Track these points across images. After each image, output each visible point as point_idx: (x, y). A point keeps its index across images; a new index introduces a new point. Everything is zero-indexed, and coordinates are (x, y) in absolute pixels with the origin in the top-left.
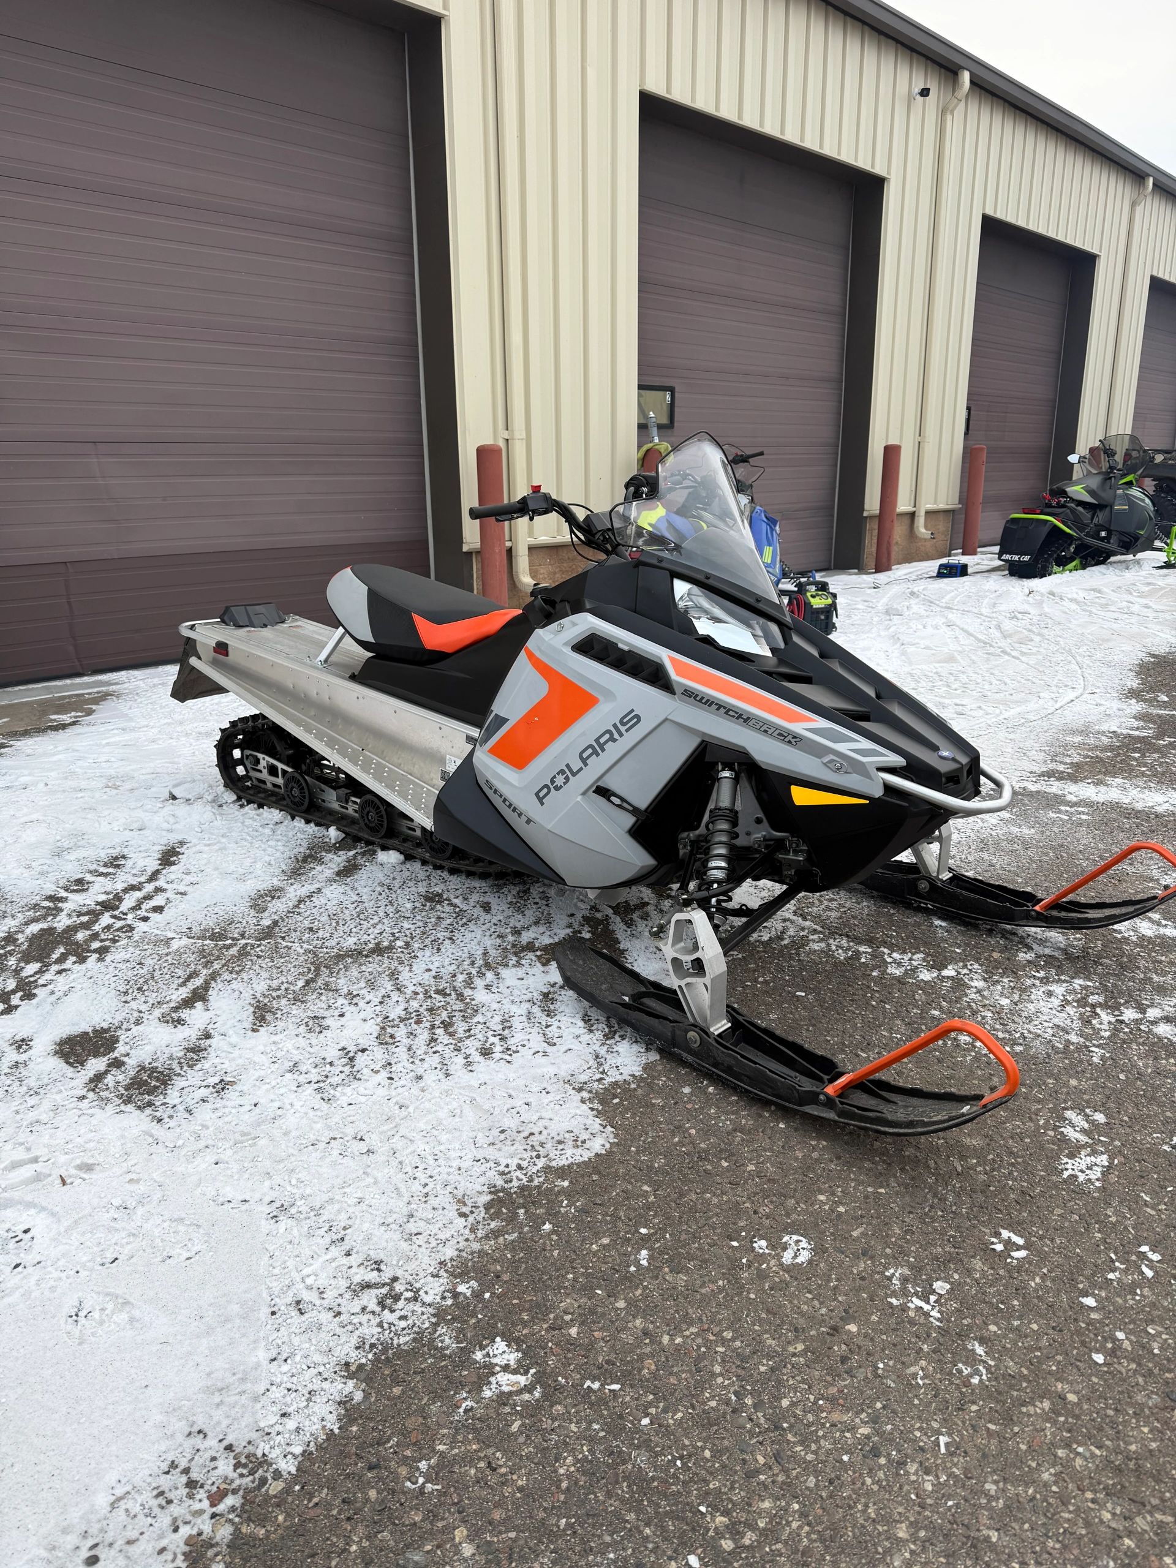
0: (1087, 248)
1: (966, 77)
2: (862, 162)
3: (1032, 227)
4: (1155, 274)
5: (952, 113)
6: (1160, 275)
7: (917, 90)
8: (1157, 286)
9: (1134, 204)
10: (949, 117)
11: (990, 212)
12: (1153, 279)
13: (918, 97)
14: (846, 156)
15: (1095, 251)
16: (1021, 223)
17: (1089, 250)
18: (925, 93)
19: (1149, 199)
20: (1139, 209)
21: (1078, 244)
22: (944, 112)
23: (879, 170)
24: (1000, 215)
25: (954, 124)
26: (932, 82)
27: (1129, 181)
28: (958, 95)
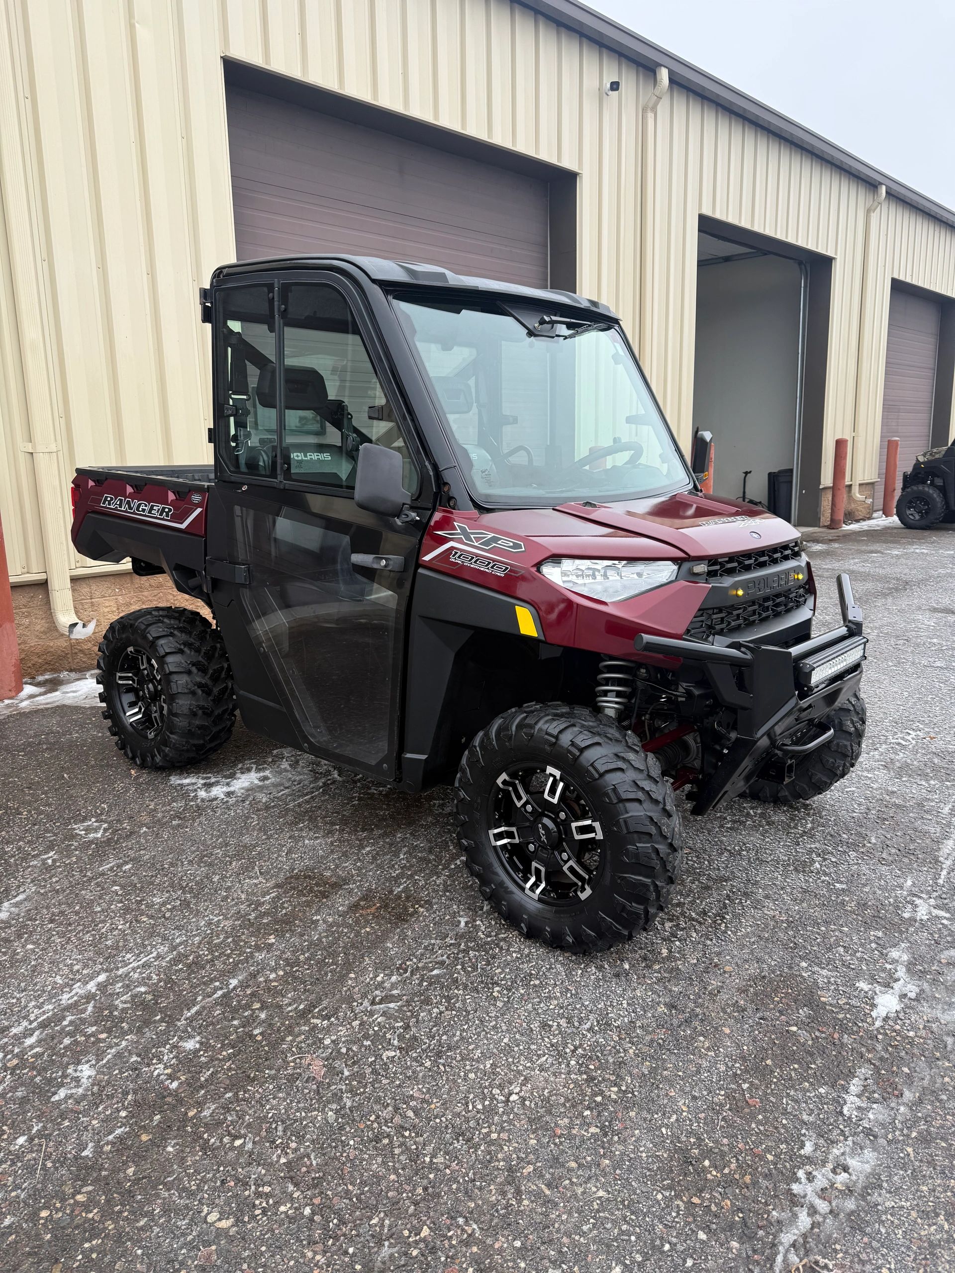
0: (821, 250)
1: (663, 74)
2: (546, 155)
3: (757, 228)
4: (896, 276)
5: (654, 109)
6: (902, 278)
7: (609, 86)
8: (900, 289)
9: (869, 211)
10: (650, 116)
11: (707, 211)
12: (894, 281)
13: (611, 93)
14: (524, 147)
15: (830, 253)
17: (824, 252)
18: (615, 86)
19: (885, 206)
20: (874, 216)
21: (811, 246)
22: (647, 109)
23: (568, 163)
24: (719, 215)
26: (629, 81)
27: (862, 191)
28: (657, 92)
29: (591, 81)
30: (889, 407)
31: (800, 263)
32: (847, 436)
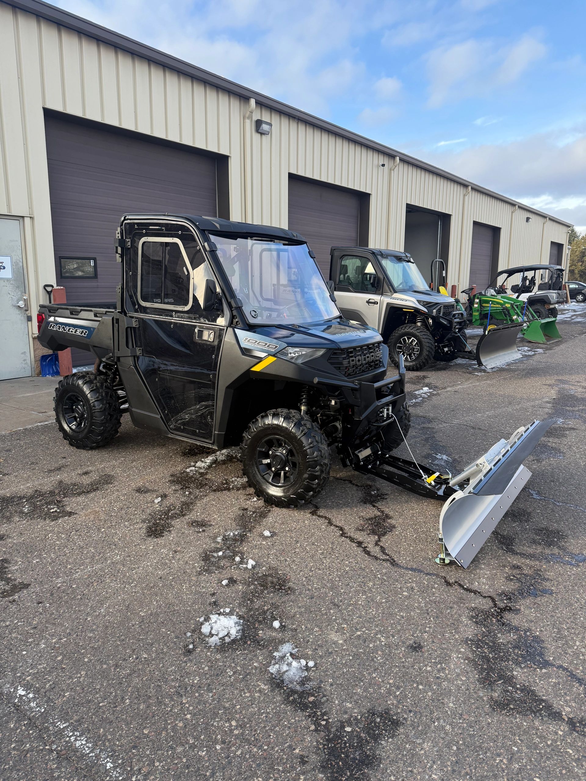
0: (447, 212)
1: (398, 158)
2: (362, 189)
3: (425, 206)
4: (475, 220)
5: (394, 170)
6: (477, 220)
7: (381, 164)
8: (476, 224)
9: (464, 195)
10: (393, 172)
11: (409, 202)
12: (474, 222)
13: (381, 166)
14: (357, 188)
16: (421, 205)
18: (383, 165)
19: (471, 193)
20: (466, 198)
21: (443, 211)
22: (392, 170)
23: (368, 191)
24: (413, 203)
25: (394, 174)
26: (386, 161)
27: (462, 188)
28: (395, 164)
29: (376, 162)
30: (473, 272)
31: (439, 216)
32: (456, 284)
